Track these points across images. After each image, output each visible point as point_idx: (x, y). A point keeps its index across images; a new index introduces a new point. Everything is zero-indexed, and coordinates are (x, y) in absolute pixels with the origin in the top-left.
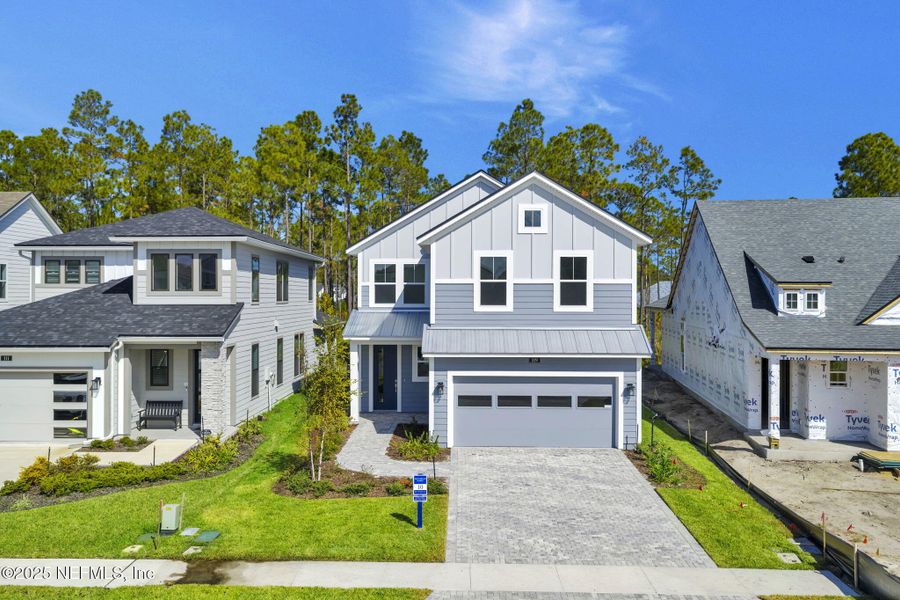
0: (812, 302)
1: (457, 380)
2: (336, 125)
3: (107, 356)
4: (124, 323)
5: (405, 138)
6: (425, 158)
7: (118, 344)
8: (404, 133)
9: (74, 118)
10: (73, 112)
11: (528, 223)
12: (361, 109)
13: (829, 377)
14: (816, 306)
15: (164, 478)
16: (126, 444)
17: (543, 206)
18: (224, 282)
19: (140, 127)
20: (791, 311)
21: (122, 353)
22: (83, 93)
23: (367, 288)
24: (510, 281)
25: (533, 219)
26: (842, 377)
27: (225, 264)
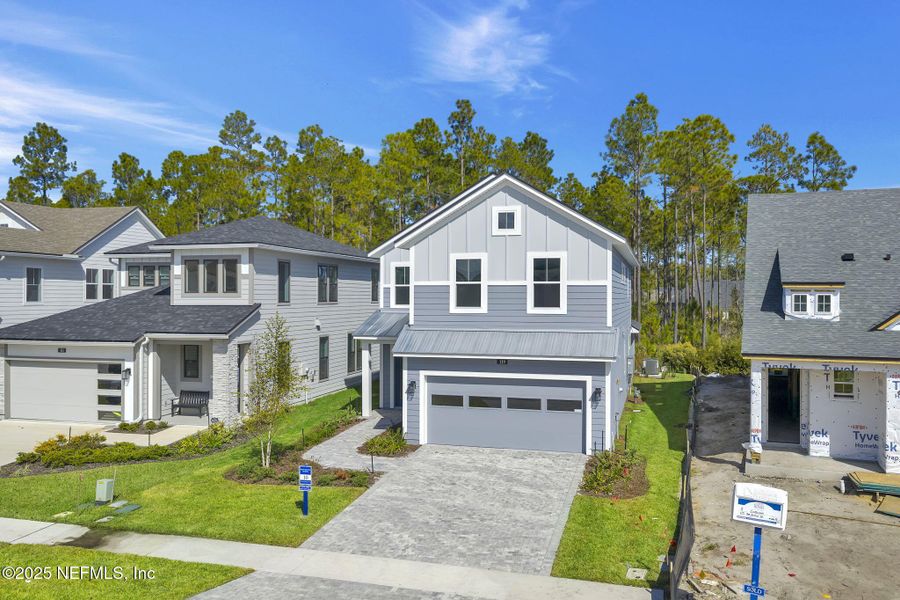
0: (824, 304)
1: (430, 379)
2: (450, 131)
3: (136, 349)
4: (155, 322)
5: (529, 139)
6: (550, 159)
7: (145, 339)
8: (529, 134)
9: (223, 136)
10: (222, 132)
11: (501, 226)
12: (474, 113)
13: (833, 388)
14: (828, 308)
15: (148, 458)
16: (151, 428)
17: (517, 208)
18: (243, 285)
19: (284, 142)
20: (799, 315)
21: (151, 347)
22: (232, 114)
23: (387, 290)
24: (485, 283)
25: (506, 221)
26: (849, 388)
27: (244, 269)
